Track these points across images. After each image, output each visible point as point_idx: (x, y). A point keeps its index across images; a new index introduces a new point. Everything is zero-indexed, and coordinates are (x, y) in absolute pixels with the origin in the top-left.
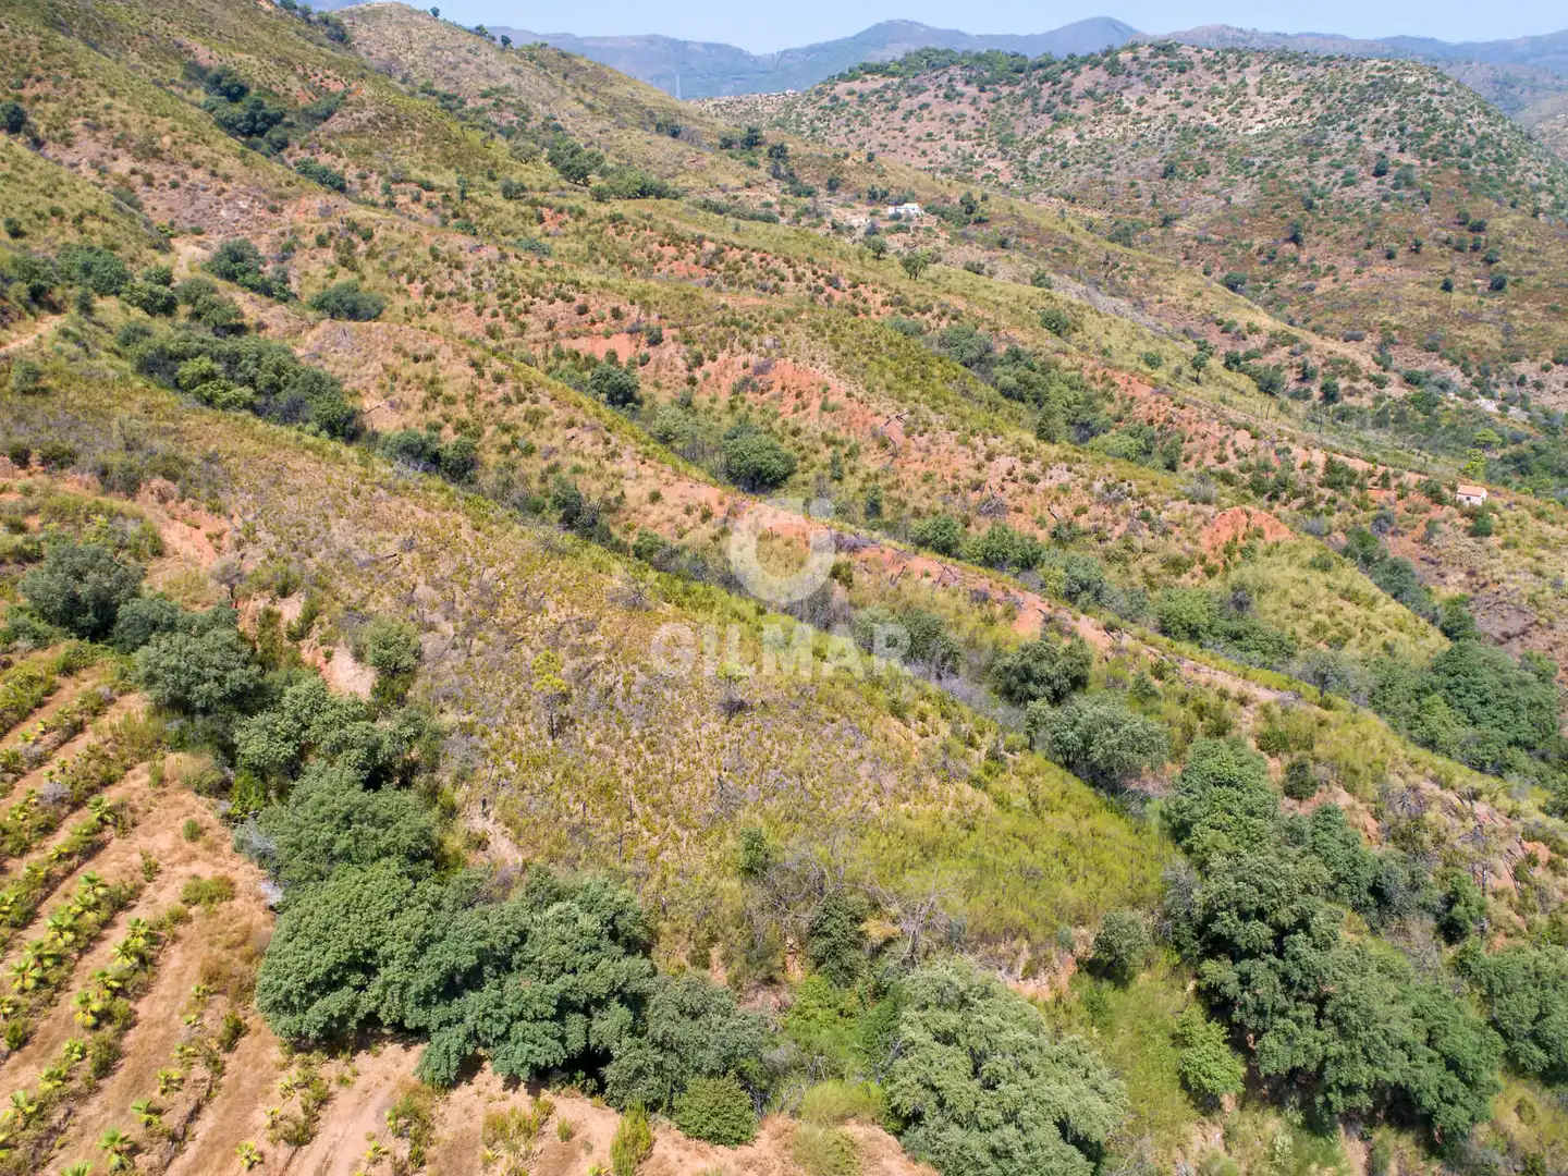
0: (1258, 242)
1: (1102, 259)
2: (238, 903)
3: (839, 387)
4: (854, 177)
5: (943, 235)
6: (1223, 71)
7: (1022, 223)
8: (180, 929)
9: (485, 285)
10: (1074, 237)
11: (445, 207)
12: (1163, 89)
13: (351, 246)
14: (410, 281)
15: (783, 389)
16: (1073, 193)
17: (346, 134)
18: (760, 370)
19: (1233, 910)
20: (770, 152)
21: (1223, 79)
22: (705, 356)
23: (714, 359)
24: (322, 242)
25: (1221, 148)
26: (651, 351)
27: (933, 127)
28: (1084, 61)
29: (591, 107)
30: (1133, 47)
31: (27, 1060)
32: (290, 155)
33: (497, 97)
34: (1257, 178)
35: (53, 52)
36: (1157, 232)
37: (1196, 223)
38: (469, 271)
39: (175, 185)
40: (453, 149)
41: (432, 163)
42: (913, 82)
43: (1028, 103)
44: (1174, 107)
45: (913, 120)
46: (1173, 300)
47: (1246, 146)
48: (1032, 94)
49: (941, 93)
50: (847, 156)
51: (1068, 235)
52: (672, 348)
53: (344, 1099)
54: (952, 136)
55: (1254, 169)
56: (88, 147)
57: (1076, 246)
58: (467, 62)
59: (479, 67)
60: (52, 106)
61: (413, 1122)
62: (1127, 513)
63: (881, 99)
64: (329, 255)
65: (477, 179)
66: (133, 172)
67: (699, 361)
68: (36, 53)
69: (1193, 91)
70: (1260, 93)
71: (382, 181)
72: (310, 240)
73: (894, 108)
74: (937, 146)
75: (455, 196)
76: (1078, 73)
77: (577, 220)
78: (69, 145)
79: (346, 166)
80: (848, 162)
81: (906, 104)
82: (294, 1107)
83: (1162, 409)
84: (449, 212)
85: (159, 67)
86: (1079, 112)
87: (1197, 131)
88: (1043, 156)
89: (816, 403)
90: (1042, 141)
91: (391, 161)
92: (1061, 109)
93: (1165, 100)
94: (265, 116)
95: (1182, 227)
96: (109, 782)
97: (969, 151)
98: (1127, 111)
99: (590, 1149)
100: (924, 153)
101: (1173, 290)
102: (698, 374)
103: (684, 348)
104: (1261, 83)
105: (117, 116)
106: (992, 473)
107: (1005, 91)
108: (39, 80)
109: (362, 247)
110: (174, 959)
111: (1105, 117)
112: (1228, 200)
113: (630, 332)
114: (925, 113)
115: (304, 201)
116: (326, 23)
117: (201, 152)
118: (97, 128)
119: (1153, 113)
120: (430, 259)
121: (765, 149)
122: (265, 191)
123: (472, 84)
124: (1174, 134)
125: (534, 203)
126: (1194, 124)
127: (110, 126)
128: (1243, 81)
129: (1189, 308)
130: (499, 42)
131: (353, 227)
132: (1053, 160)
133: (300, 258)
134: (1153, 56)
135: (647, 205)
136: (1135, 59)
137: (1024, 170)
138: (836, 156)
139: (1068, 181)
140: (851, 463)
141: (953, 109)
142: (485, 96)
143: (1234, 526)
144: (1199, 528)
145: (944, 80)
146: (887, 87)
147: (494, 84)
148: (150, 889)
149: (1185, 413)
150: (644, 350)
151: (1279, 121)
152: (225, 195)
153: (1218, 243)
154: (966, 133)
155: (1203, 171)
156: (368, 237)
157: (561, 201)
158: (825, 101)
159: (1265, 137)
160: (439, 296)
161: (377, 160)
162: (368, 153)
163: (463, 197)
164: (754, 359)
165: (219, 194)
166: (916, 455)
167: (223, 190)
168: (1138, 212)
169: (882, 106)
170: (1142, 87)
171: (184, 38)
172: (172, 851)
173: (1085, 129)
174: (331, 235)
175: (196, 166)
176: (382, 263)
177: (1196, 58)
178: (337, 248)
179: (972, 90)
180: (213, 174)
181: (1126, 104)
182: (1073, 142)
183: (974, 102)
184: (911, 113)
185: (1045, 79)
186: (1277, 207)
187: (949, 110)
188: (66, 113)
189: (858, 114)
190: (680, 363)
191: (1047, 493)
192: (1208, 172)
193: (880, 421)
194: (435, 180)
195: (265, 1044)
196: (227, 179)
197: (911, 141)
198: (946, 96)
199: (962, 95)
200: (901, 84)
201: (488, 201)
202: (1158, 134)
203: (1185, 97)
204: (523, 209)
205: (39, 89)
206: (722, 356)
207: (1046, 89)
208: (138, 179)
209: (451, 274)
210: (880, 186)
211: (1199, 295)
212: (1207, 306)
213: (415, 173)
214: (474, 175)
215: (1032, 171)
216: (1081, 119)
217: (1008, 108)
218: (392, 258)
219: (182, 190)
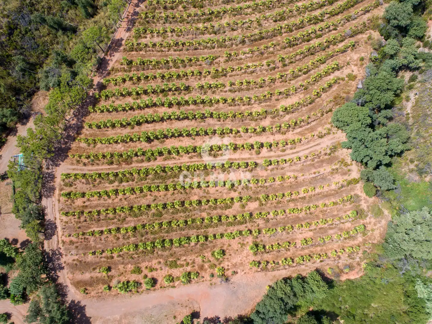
2: (353, 82)
8: (341, 81)
31: (304, 93)
53: (331, 136)
61: (334, 149)
82: (324, 132)
96: (361, 33)
99: (349, 176)
110: (335, 88)
148: (344, 68)
172: (355, 61)
195: (331, 116)
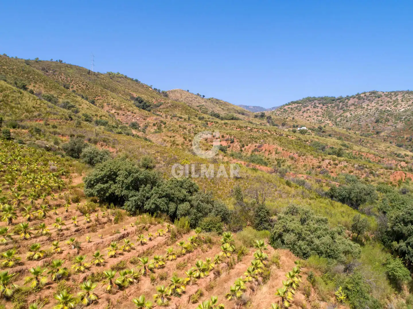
0: (406, 137)
1: (359, 140)
3: (280, 149)
4: (289, 123)
5: (313, 134)
6: (391, 97)
7: (336, 132)
10: (351, 135)
12: (374, 102)
13: (161, 126)
15: (265, 150)
16: (350, 127)
17: (164, 108)
18: (259, 147)
19: (402, 223)
20: (267, 118)
21: (391, 99)
22: (245, 145)
23: (247, 145)
24: (154, 125)
25: (393, 115)
26: (231, 144)
27: (310, 114)
28: (351, 97)
29: (223, 109)
30: (365, 93)
33: (200, 107)
34: (404, 121)
35: (103, 91)
36: (375, 136)
37: (386, 133)
39: (123, 115)
40: (188, 111)
41: (183, 114)
42: (305, 105)
43: (336, 108)
44: (377, 106)
45: (305, 113)
46: (381, 149)
47: (399, 114)
48: (338, 106)
49: (312, 107)
50: (287, 118)
51: (349, 134)
52: (237, 143)
54: (316, 116)
55: (403, 119)
56: (106, 108)
57: (351, 137)
58: (194, 100)
59: (197, 101)
60: (101, 101)
62: (366, 172)
63: (297, 108)
64: (156, 128)
65: (193, 117)
66: (115, 112)
67: (243, 146)
68: (99, 92)
69: (383, 102)
70: (402, 101)
71: (170, 117)
72: (152, 125)
73: (300, 111)
74: (312, 118)
75: (187, 119)
76: (350, 100)
77: (216, 124)
78: (103, 108)
80: (287, 120)
81: (303, 109)
83: (377, 159)
85: (125, 97)
86: (350, 109)
87: (385, 111)
88: (341, 120)
89: (274, 153)
90: (341, 116)
91: (173, 113)
92: (345, 108)
93: (375, 104)
94: (146, 106)
95: (382, 134)
97: (321, 119)
98: (364, 108)
100: (308, 120)
101: (381, 147)
102: (243, 149)
103: (240, 143)
104: (402, 99)
105: (114, 102)
106: (324, 164)
107: (330, 105)
108: (99, 96)
109: (164, 126)
111: (358, 109)
112: (396, 127)
113: (226, 140)
114: (308, 111)
115: (152, 117)
116: (163, 93)
117: (130, 109)
118: (109, 105)
119: (371, 108)
120: (179, 127)
121: (266, 118)
122: (143, 116)
123: (195, 104)
124: (378, 112)
125: (206, 121)
126: (383, 110)
127: (112, 104)
128: (397, 99)
129: (386, 151)
130: (202, 97)
131: (162, 122)
132: (344, 120)
133: (148, 128)
134: (370, 94)
135: (233, 121)
136: (365, 96)
137: (336, 123)
138: (284, 119)
139: (349, 125)
140: (283, 164)
141: (316, 110)
142: (197, 107)
143: (401, 175)
144: (389, 175)
145: (313, 104)
146: (298, 106)
147: (200, 104)
149: (384, 159)
150: (229, 144)
151: (408, 108)
153: (393, 137)
154: (319, 115)
155: (387, 120)
156: (165, 124)
157: (212, 120)
158: (282, 110)
159: (405, 111)
161: (170, 113)
162: (168, 111)
163: (189, 120)
164: (257, 145)
165: (133, 116)
166: (301, 160)
168: (369, 131)
169: (297, 110)
170: (368, 102)
171: (132, 93)
173: (352, 112)
174: (156, 123)
175: (129, 111)
176: (168, 129)
177: (383, 94)
178: (158, 126)
179: (321, 105)
180: (132, 113)
181: (364, 106)
182: (349, 115)
183: (321, 108)
184: (305, 111)
185: (341, 102)
186: (411, 128)
187: (315, 110)
188: (104, 102)
189: (290, 113)
190: (239, 147)
191: (340, 168)
192: (389, 121)
193: (291, 154)
194: (183, 116)
196: (135, 113)
197: (304, 118)
198: (314, 107)
199: (318, 107)
200: (302, 105)
201: (194, 120)
202: (373, 113)
203: (380, 103)
204: (203, 122)
205: (99, 98)
206: (249, 145)
207: (341, 104)
208: (116, 114)
209: (183, 130)
210: (296, 124)
211: (389, 147)
212: (391, 150)
213: (178, 115)
215: (338, 123)
216: (351, 110)
217: (331, 109)
218: (170, 128)
219: (125, 116)
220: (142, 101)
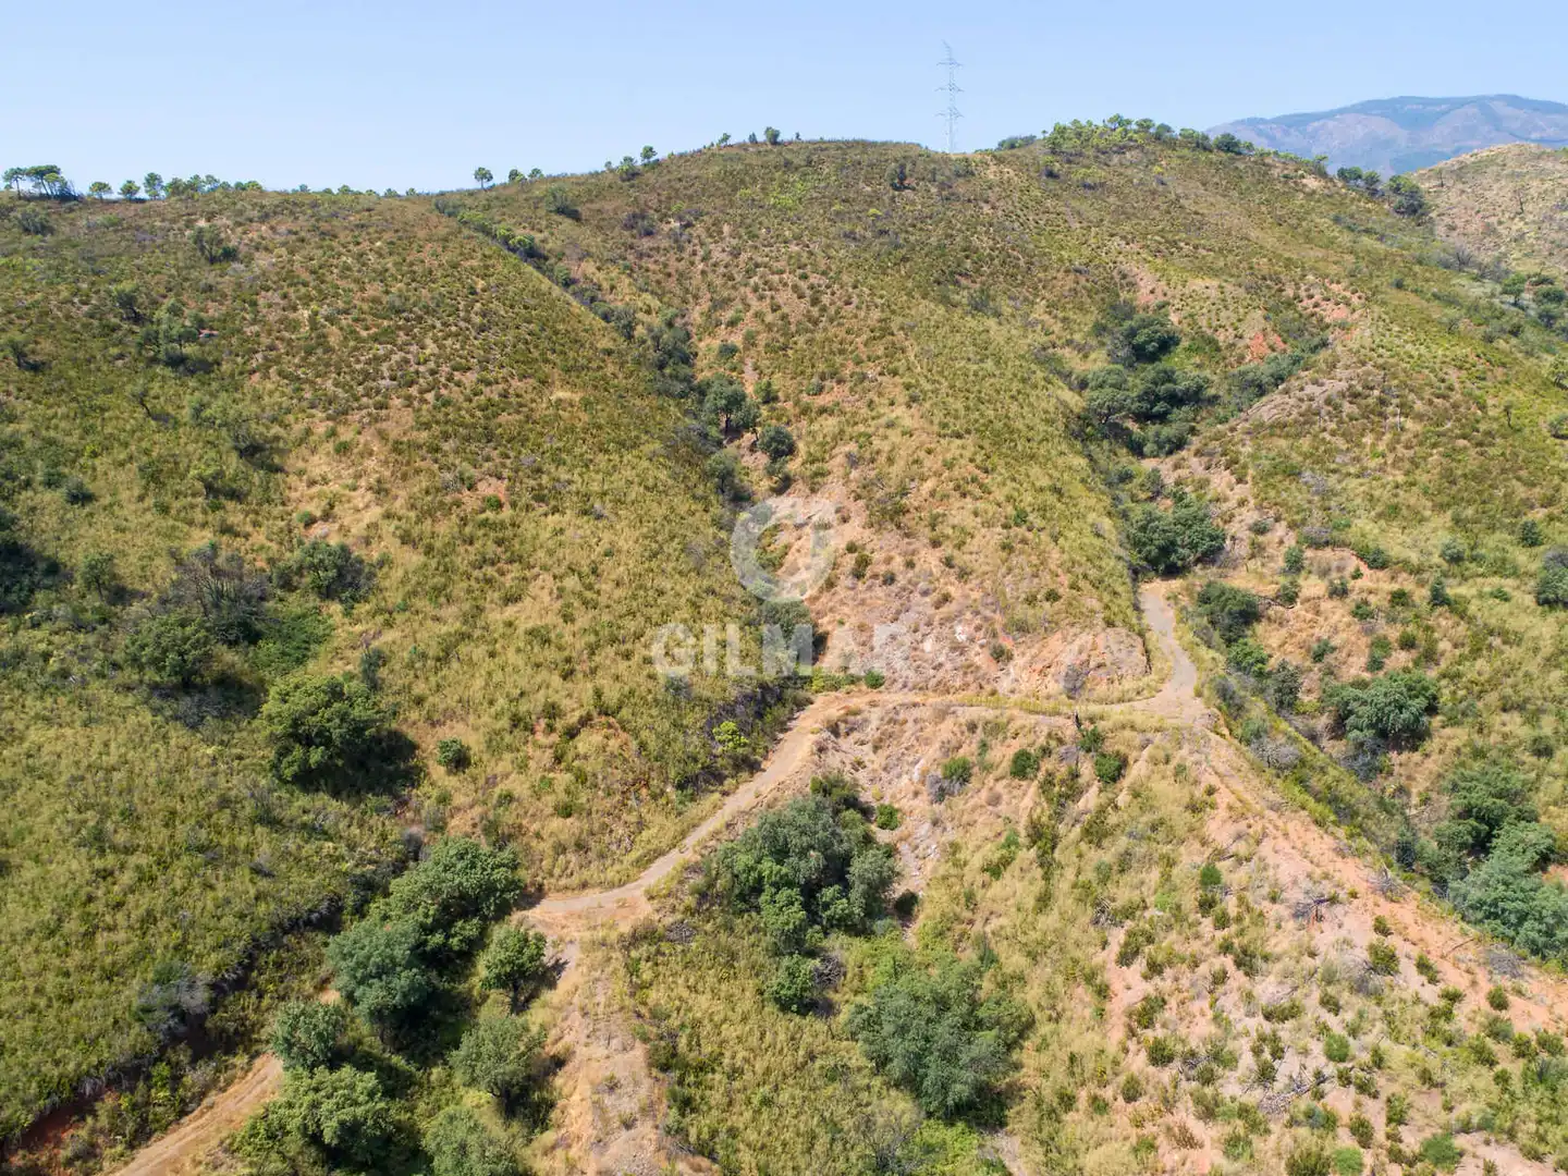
9: (1287, 1068)
11: (1392, 620)
14: (1126, 959)
24: (1022, 766)
32: (1177, 467)
38: (1268, 989)
39: (890, 579)
40: (1472, 460)
41: (1411, 498)
56: (831, 495)
60: (831, 424)
65: (1494, 542)
66: (852, 548)
68: (863, 338)
72: (1003, 753)
75: (1421, 595)
78: (814, 490)
79: (1242, 503)
84: (1394, 633)
85: (1065, 320)
91: (1327, 494)
105: (892, 440)
108: (841, 381)
116: (1397, 190)
117: (958, 514)
118: (857, 463)
122: (1004, 610)
127: (874, 458)
131: (1092, 743)
133: (968, 801)
152: (946, 609)
156: (1110, 775)
160: (1160, 1056)
161: (1302, 491)
163: (1438, 599)
165: (938, 605)
167: (946, 598)
171: (1135, 267)
174: (1046, 751)
175: (935, 544)
176: (1101, 869)
178: (1045, 787)
180: (948, 563)
188: (839, 435)
194: (1395, 543)
196: (964, 575)
201: (1490, 613)
205: (833, 396)
208: (850, 563)
209: (1220, 978)
213: (1365, 527)
214: (1492, 528)
218: (1125, 863)
219: (894, 588)
220: (1167, 344)
